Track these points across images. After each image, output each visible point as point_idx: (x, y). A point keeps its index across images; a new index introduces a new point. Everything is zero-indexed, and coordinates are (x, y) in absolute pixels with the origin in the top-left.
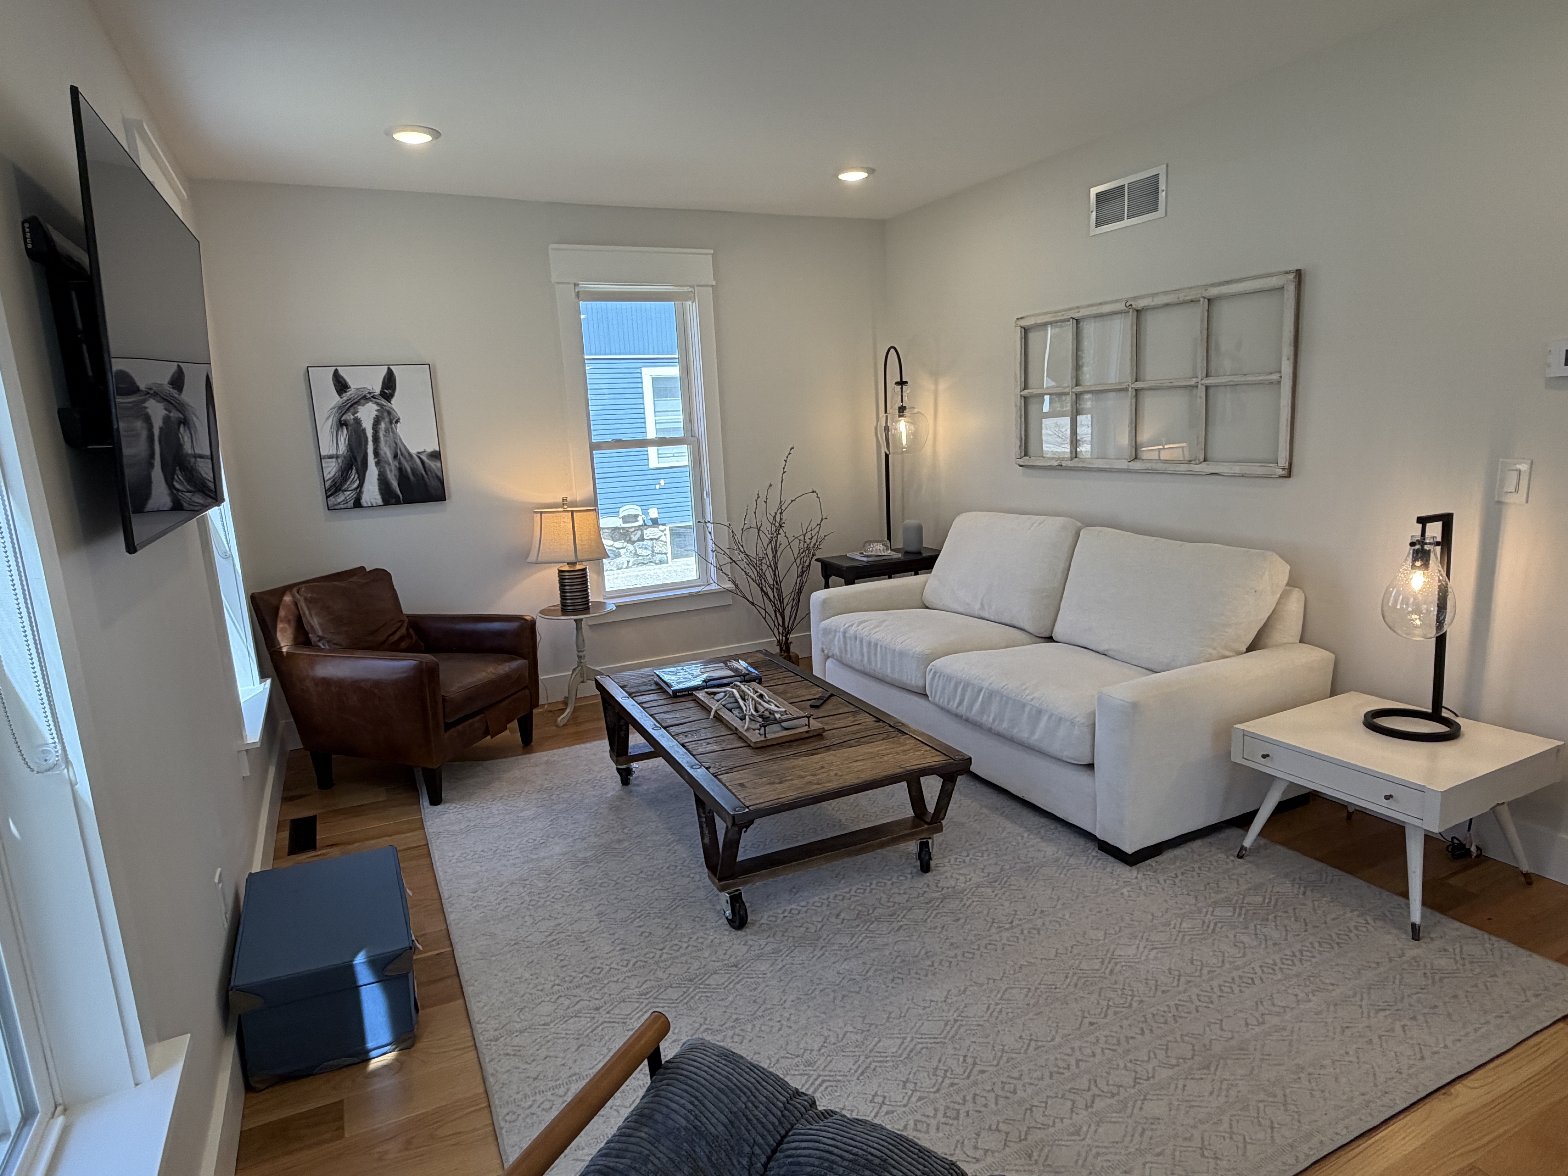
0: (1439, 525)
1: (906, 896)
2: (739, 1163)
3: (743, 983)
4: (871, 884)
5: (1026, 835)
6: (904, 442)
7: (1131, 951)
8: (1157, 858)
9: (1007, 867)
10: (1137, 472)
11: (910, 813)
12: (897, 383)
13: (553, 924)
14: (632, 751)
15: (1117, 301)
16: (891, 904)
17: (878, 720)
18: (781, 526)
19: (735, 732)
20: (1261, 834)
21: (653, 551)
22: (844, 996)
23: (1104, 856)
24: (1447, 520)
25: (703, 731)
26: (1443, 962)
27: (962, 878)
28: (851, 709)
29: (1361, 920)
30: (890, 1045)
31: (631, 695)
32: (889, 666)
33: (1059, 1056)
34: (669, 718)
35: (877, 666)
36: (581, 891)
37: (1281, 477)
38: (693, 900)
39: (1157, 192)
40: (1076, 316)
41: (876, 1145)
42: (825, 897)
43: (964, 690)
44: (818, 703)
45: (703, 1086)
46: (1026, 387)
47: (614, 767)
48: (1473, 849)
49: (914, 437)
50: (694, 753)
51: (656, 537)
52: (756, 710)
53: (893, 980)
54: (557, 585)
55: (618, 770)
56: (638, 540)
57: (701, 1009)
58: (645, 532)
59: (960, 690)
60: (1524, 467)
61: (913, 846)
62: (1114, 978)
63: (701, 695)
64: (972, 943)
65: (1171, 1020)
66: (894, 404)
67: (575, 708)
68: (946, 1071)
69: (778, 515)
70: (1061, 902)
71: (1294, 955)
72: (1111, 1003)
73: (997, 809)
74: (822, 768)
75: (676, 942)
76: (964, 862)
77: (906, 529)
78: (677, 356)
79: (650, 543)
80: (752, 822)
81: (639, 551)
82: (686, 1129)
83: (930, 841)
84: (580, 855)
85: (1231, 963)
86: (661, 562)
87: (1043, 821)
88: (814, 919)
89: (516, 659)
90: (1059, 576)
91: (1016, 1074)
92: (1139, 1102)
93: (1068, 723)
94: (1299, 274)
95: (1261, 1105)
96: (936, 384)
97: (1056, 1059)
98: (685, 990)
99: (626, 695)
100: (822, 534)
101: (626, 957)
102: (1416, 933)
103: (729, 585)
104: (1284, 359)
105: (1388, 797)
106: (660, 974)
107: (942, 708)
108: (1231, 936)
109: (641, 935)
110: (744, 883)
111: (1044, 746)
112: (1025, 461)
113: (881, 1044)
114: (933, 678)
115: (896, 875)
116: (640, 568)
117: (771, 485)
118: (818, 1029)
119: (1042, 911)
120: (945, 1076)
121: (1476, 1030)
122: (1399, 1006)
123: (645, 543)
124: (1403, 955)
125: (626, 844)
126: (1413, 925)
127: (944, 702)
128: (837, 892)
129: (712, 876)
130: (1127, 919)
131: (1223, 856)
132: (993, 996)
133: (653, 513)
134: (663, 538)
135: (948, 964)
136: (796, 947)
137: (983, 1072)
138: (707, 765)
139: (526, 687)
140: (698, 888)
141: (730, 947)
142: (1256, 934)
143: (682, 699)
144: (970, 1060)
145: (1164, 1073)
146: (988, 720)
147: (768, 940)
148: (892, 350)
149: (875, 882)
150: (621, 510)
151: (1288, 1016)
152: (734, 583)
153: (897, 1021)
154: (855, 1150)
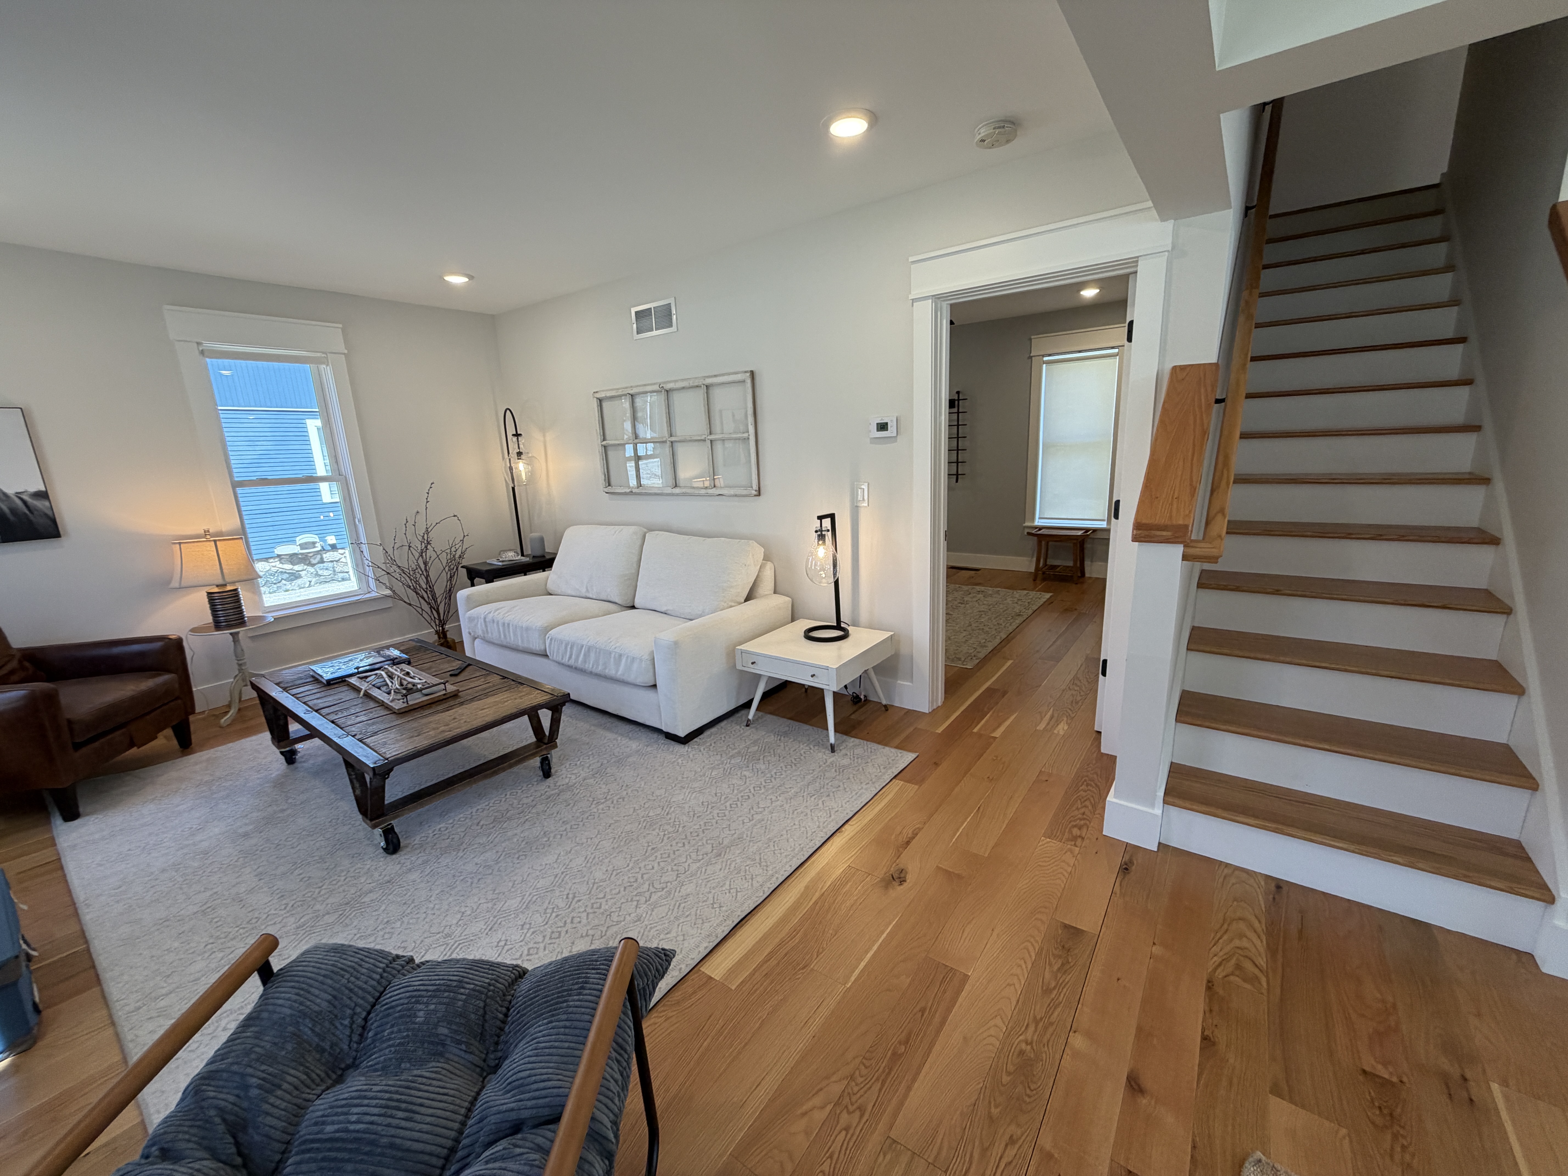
0: (829, 520)
1: (532, 798)
2: (342, 1024)
3: (395, 892)
4: (506, 795)
5: (619, 738)
6: (524, 477)
7: (681, 797)
8: (700, 737)
9: (605, 762)
10: (677, 495)
11: (533, 739)
12: (513, 435)
13: (208, 895)
14: (293, 736)
15: (655, 384)
16: (520, 806)
17: (505, 678)
18: (428, 543)
19: (382, 704)
20: (758, 709)
21: (334, 571)
22: (479, 880)
23: (669, 741)
24: (832, 517)
25: (353, 708)
26: (846, 761)
27: (573, 777)
28: (484, 672)
29: (807, 748)
30: (514, 903)
31: (285, 689)
32: (519, 639)
33: (630, 875)
34: (320, 703)
35: (511, 639)
36: (241, 859)
37: (755, 496)
38: (353, 841)
39: (670, 315)
40: (631, 392)
41: (455, 973)
42: (469, 813)
43: (572, 648)
44: (456, 672)
45: (309, 978)
46: (604, 440)
47: (277, 751)
48: (862, 697)
49: (532, 475)
50: (343, 726)
51: (337, 559)
52: (401, 685)
53: (518, 858)
54: (207, 606)
55: (282, 753)
56: (319, 563)
57: (355, 924)
58: (324, 556)
59: (569, 649)
60: (865, 487)
61: (536, 761)
62: (669, 816)
63: (353, 680)
64: (578, 818)
65: (701, 833)
66: (514, 449)
67: (239, 710)
68: (554, 908)
69: (426, 535)
70: (639, 777)
71: (772, 776)
72: (666, 833)
73: (601, 725)
74: (454, 719)
75: (336, 877)
76: (576, 765)
77: (532, 540)
78: (317, 410)
79: (330, 565)
80: (391, 770)
81: (320, 572)
82: (291, 1015)
83: (549, 756)
84: (241, 831)
85: (738, 789)
86: (343, 579)
87: (632, 727)
88: (459, 830)
89: (160, 675)
90: (635, 565)
91: (601, 895)
92: (678, 888)
93: (638, 660)
94: (752, 373)
95: (747, 868)
96: (544, 436)
97: (629, 878)
98: (340, 913)
99: (281, 690)
100: (464, 548)
101: (284, 902)
102: (833, 749)
103: (388, 592)
104: (750, 424)
105: (813, 676)
106: (318, 907)
107: (559, 663)
108: (739, 774)
109: (301, 881)
110: (394, 818)
111: (626, 678)
112: (609, 489)
113: (507, 904)
114: (550, 644)
115: (525, 785)
116: (322, 586)
117: (418, 512)
118: (457, 909)
119: (627, 785)
120: (553, 912)
121: (856, 794)
122: (822, 790)
123: (325, 564)
124: (826, 762)
125: (289, 811)
126: (831, 744)
127: (559, 659)
128: (479, 807)
129: (365, 819)
130: (680, 778)
131: (738, 727)
132: (590, 849)
133: (331, 540)
134: (343, 560)
135: (559, 836)
136: (442, 855)
137: (579, 901)
138: (353, 734)
139: (177, 698)
140: (358, 831)
141: (385, 869)
142: (753, 769)
143: (336, 686)
144: (571, 896)
145: (694, 867)
146: (589, 666)
147: (420, 855)
148: (508, 411)
149: (508, 793)
150: (297, 539)
151: (766, 813)
152: (391, 589)
153: (520, 885)
154: (438, 982)
